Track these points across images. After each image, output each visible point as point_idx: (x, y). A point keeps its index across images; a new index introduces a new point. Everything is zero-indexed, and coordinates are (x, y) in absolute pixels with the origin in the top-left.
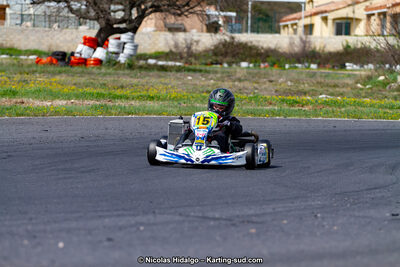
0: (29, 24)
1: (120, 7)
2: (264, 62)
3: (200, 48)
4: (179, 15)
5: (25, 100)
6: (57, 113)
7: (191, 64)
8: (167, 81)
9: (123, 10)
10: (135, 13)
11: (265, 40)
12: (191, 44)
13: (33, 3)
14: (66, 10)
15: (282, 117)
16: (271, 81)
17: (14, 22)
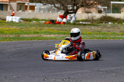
0: (42, 11)
1: (71, 6)
2: (116, 22)
3: (96, 18)
4: (89, 8)
5: (41, 35)
6: (51, 39)
7: (93, 23)
8: (86, 28)
9: (72, 7)
10: (75, 8)
11: (116, 16)
12: (93, 17)
13: (44, 5)
14: (54, 7)
15: (122, 39)
16: (118, 28)
17: (37, 11)
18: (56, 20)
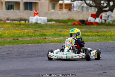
18: (87, 21)
